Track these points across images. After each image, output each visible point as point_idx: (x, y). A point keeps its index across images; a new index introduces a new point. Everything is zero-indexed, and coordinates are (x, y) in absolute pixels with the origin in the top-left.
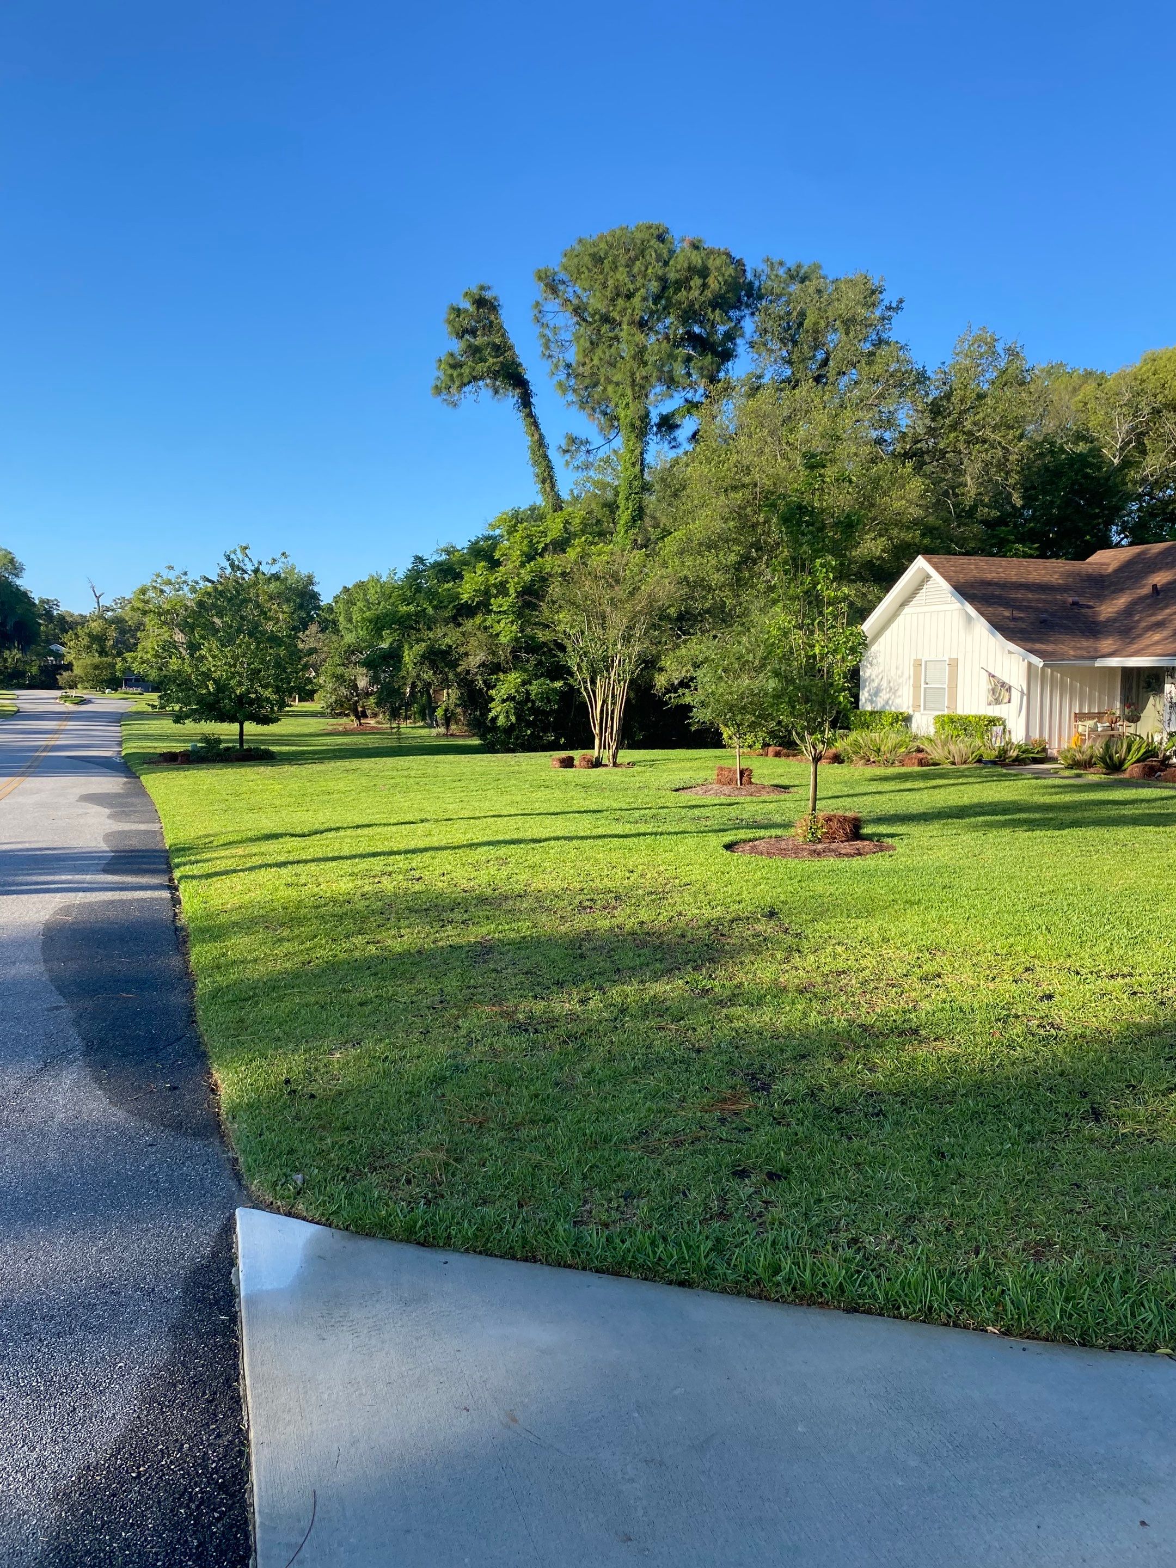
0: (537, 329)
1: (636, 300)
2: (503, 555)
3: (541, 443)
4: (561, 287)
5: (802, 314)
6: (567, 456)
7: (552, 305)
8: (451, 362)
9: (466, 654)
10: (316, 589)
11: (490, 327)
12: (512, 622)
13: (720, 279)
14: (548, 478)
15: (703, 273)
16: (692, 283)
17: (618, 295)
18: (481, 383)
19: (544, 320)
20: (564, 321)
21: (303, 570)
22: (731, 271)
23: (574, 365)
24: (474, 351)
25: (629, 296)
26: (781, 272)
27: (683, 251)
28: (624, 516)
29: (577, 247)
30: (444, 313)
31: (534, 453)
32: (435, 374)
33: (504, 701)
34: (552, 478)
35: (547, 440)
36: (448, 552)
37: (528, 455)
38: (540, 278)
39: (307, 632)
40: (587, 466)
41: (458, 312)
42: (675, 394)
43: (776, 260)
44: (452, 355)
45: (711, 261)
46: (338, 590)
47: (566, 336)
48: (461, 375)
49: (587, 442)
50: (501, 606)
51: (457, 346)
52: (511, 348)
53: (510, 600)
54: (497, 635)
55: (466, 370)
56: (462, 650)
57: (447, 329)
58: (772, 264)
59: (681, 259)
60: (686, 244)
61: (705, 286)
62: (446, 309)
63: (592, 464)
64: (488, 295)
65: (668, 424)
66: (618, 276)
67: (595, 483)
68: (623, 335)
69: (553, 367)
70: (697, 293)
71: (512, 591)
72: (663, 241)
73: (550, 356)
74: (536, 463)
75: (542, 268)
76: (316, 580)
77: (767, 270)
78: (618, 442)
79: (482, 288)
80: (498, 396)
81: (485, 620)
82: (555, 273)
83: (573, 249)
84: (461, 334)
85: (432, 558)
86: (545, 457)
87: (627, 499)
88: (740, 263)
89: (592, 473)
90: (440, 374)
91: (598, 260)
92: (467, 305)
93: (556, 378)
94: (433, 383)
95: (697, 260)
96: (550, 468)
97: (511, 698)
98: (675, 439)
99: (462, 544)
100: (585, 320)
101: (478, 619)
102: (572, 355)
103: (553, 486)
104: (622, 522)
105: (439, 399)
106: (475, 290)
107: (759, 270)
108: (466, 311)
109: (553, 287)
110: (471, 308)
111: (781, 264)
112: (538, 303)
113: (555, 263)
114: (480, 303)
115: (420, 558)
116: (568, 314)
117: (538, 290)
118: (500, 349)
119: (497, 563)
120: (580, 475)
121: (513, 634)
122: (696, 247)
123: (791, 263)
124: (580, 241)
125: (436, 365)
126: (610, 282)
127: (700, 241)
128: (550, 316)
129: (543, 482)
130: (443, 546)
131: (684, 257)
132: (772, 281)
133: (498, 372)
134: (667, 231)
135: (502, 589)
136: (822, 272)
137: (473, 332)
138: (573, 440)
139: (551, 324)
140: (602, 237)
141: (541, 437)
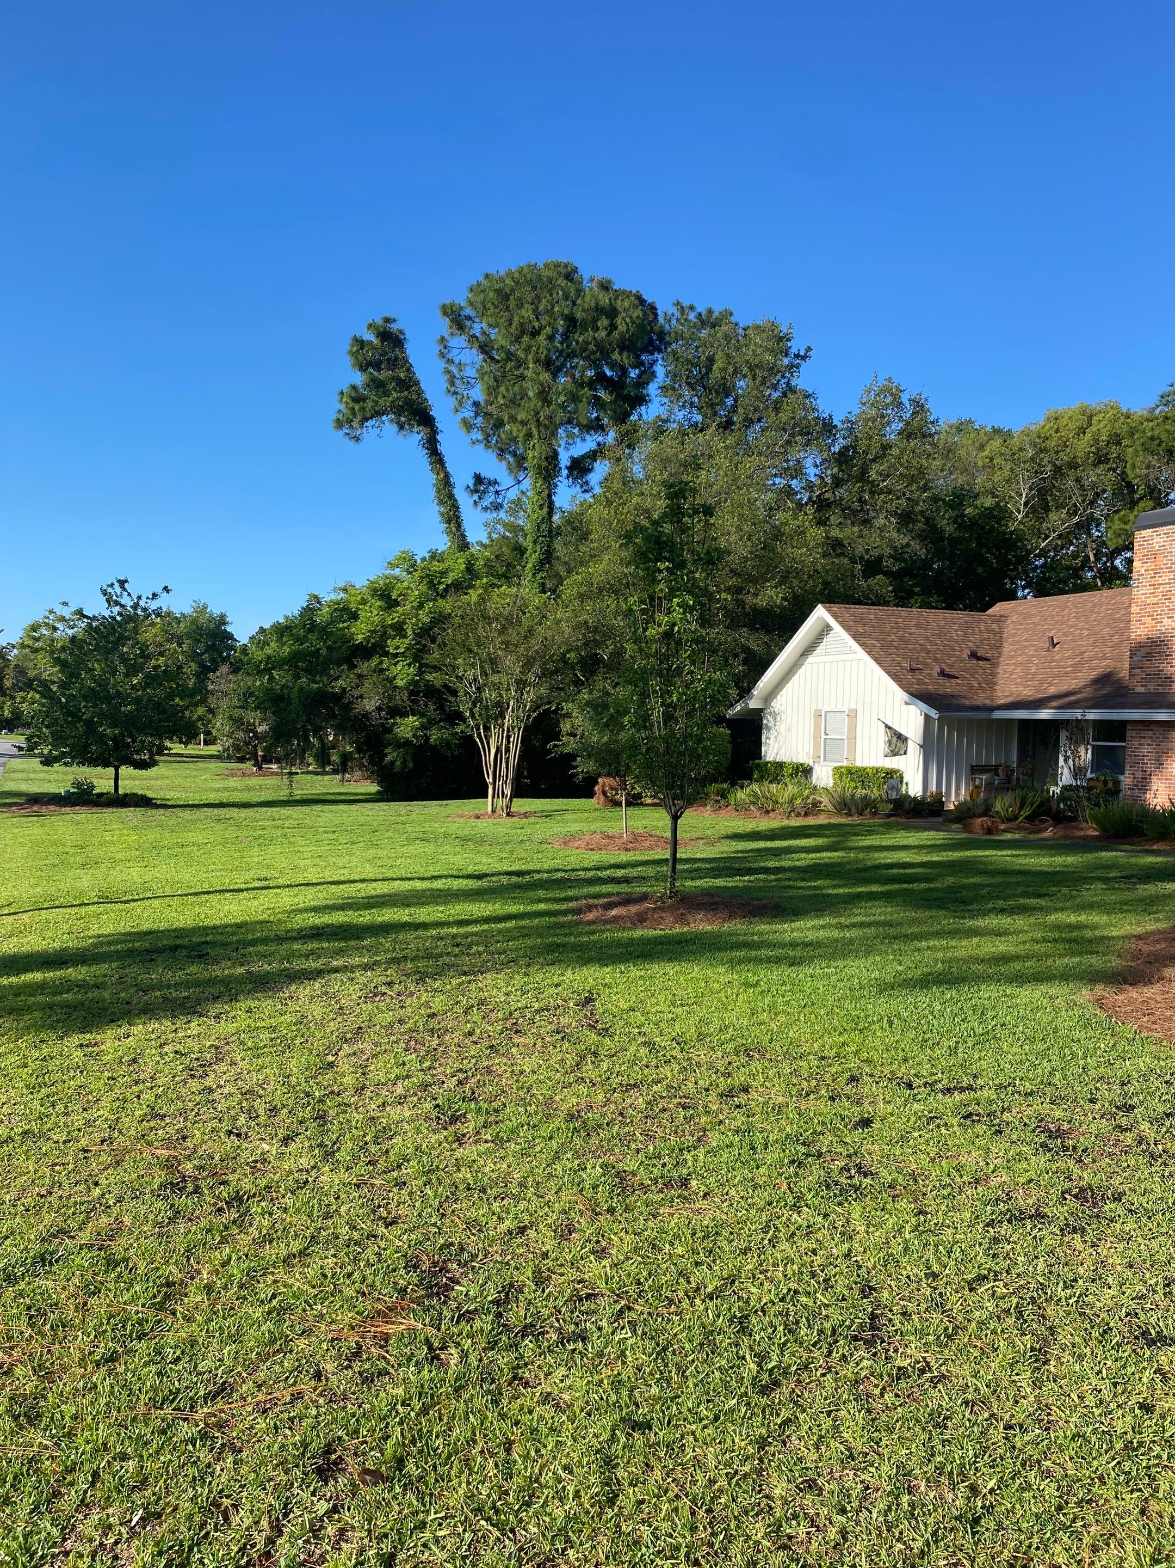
0: (442, 364)
1: (542, 338)
2: (400, 595)
3: (446, 484)
4: (468, 323)
5: (711, 360)
6: (476, 497)
7: (458, 342)
8: (353, 394)
9: (361, 697)
10: (229, 629)
11: (394, 363)
12: (409, 665)
13: (628, 320)
14: (453, 519)
15: (612, 313)
16: (599, 324)
17: (523, 332)
18: (384, 418)
19: (450, 356)
20: (471, 358)
21: (215, 610)
22: (638, 313)
23: (483, 404)
24: (377, 385)
25: (535, 334)
26: (692, 316)
27: (591, 289)
28: (532, 559)
29: (484, 282)
30: (346, 344)
31: (439, 491)
32: (335, 407)
33: (402, 746)
34: (458, 517)
35: (453, 479)
36: (345, 590)
37: (433, 493)
38: (445, 313)
39: (218, 673)
40: (497, 507)
41: (360, 343)
42: (588, 437)
43: (686, 304)
44: (354, 387)
45: (619, 302)
46: (254, 630)
47: (471, 372)
48: (363, 409)
49: (496, 482)
50: (397, 648)
51: (359, 379)
52: (417, 383)
53: (407, 641)
54: (394, 678)
55: (369, 404)
56: (356, 693)
57: (348, 361)
58: (682, 308)
59: (587, 299)
60: (594, 285)
61: (613, 327)
62: (349, 341)
63: (501, 506)
64: (394, 327)
65: (580, 468)
66: (523, 312)
67: (505, 525)
68: (529, 373)
69: (456, 403)
70: (603, 334)
71: (409, 632)
72: (571, 280)
73: (455, 393)
74: (441, 503)
75: (447, 302)
76: (228, 619)
77: (678, 314)
78: (527, 484)
79: (387, 320)
80: (403, 432)
81: (381, 663)
82: (461, 308)
83: (479, 284)
84: (363, 369)
85: (329, 596)
86: (451, 496)
87: (535, 542)
88: (653, 308)
89: (502, 514)
90: (342, 407)
91: (503, 296)
92: (370, 337)
93: (460, 416)
94: (334, 416)
95: (604, 299)
96: (455, 507)
97: (408, 743)
98: (587, 483)
99: (361, 583)
100: (492, 358)
101: (374, 661)
102: (478, 393)
103: (459, 526)
104: (529, 565)
105: (341, 433)
106: (379, 321)
107: (670, 313)
108: (370, 343)
109: (458, 321)
110: (375, 341)
111: (692, 308)
112: (443, 339)
113: (461, 298)
114: (385, 335)
115: (316, 596)
116: (474, 351)
117: (443, 325)
118: (409, 383)
119: (396, 603)
120: (490, 516)
121: (410, 677)
122: (605, 286)
123: (702, 308)
124: (487, 276)
125: (338, 398)
126: (516, 319)
127: (609, 282)
128: (456, 351)
129: (449, 522)
130: (341, 584)
131: (592, 295)
132: (682, 325)
133: (402, 407)
134: (575, 270)
135: (399, 629)
136: (733, 319)
137: (377, 365)
138: (479, 479)
139: (457, 362)
140: (509, 274)
141: (447, 476)
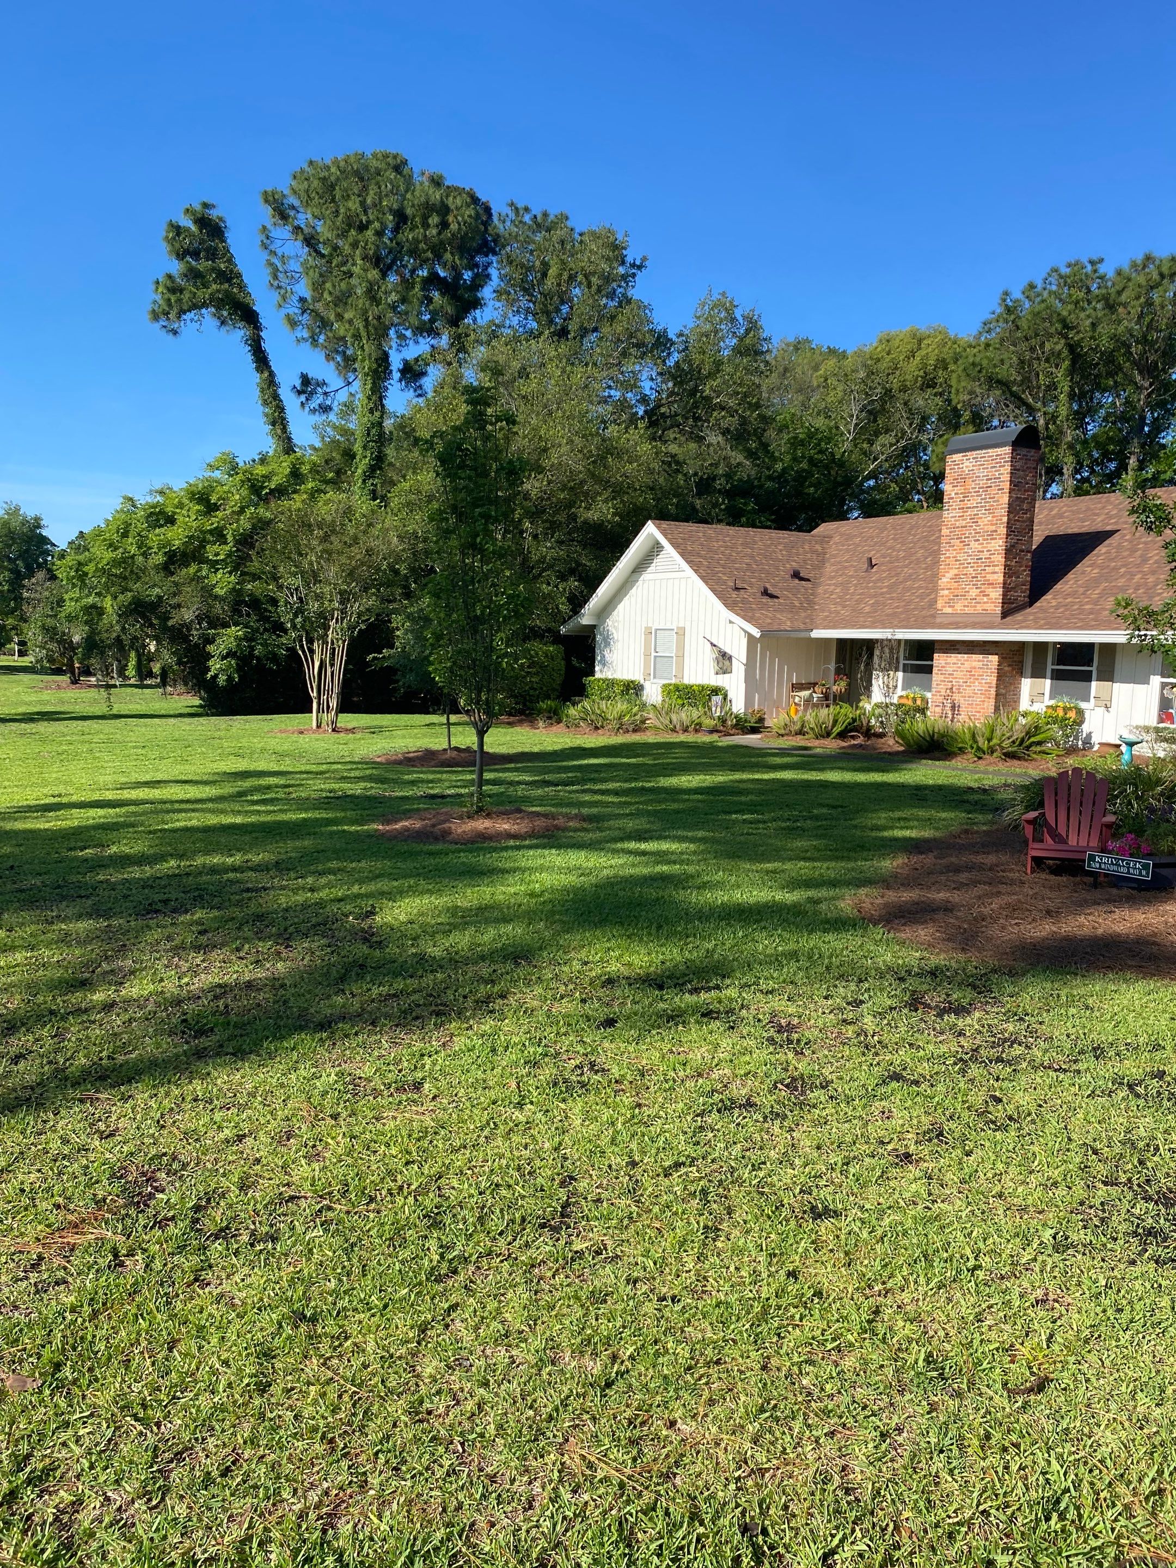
0: (265, 256)
1: (369, 233)
2: (219, 499)
3: (271, 383)
4: (292, 213)
5: (546, 266)
6: (303, 398)
7: (282, 233)
8: (169, 284)
9: (179, 606)
10: (45, 533)
11: (214, 253)
12: (230, 573)
13: (460, 218)
14: (279, 421)
15: (444, 210)
16: (430, 221)
17: (350, 226)
18: (204, 311)
19: (272, 247)
20: (295, 249)
21: (29, 512)
22: (470, 211)
23: (309, 300)
24: (194, 275)
25: (362, 228)
26: (527, 218)
27: (421, 184)
28: (362, 464)
29: (307, 169)
30: (162, 231)
31: (262, 390)
32: (153, 297)
33: (224, 658)
34: (283, 419)
35: (278, 379)
36: (161, 493)
37: (257, 392)
38: (266, 201)
39: (33, 580)
40: (325, 409)
41: (177, 230)
42: (421, 339)
43: (520, 205)
44: (170, 277)
45: (451, 199)
46: (73, 535)
47: (294, 266)
48: (179, 301)
49: (324, 383)
50: (217, 554)
51: (176, 267)
52: (239, 275)
53: (227, 548)
54: (214, 586)
55: (186, 296)
56: (173, 601)
57: (165, 247)
58: (517, 209)
59: (417, 193)
60: (425, 179)
61: (444, 225)
62: (165, 226)
63: (331, 409)
64: (214, 214)
65: (412, 373)
66: (350, 204)
67: (335, 427)
68: (356, 270)
69: (279, 299)
70: (434, 232)
71: (230, 538)
72: (400, 173)
73: (279, 287)
74: (265, 403)
75: (269, 189)
76: (42, 523)
77: (512, 215)
78: (356, 386)
79: (206, 205)
80: (224, 329)
81: (200, 570)
82: (284, 196)
83: (302, 171)
84: (181, 255)
85: (144, 499)
86: (276, 397)
87: (365, 447)
88: (488, 210)
89: (332, 417)
90: (158, 297)
91: (329, 187)
92: (187, 223)
93: (283, 312)
94: (150, 307)
95: (436, 196)
96: (281, 409)
97: (230, 654)
98: (420, 387)
99: (179, 484)
100: (316, 251)
101: (192, 569)
102: (303, 289)
103: (284, 429)
104: (360, 471)
105: (157, 326)
106: (198, 207)
107: (503, 214)
108: (187, 229)
109: (283, 213)
110: (193, 228)
111: (527, 209)
112: (264, 228)
113: (284, 185)
114: (203, 222)
115: (131, 499)
116: (299, 244)
117: (266, 214)
118: (230, 276)
119: (216, 508)
120: (319, 418)
121: (231, 586)
122: (436, 182)
123: (537, 211)
124: (311, 163)
125: (154, 287)
126: (342, 210)
127: (441, 177)
128: (279, 243)
129: (273, 424)
130: (158, 487)
131: (423, 190)
132: (516, 226)
133: (222, 300)
134: (405, 163)
135: (219, 534)
136: (570, 224)
137: (195, 254)
138: (306, 380)
139: (280, 253)
140: (336, 162)
141: (272, 374)
